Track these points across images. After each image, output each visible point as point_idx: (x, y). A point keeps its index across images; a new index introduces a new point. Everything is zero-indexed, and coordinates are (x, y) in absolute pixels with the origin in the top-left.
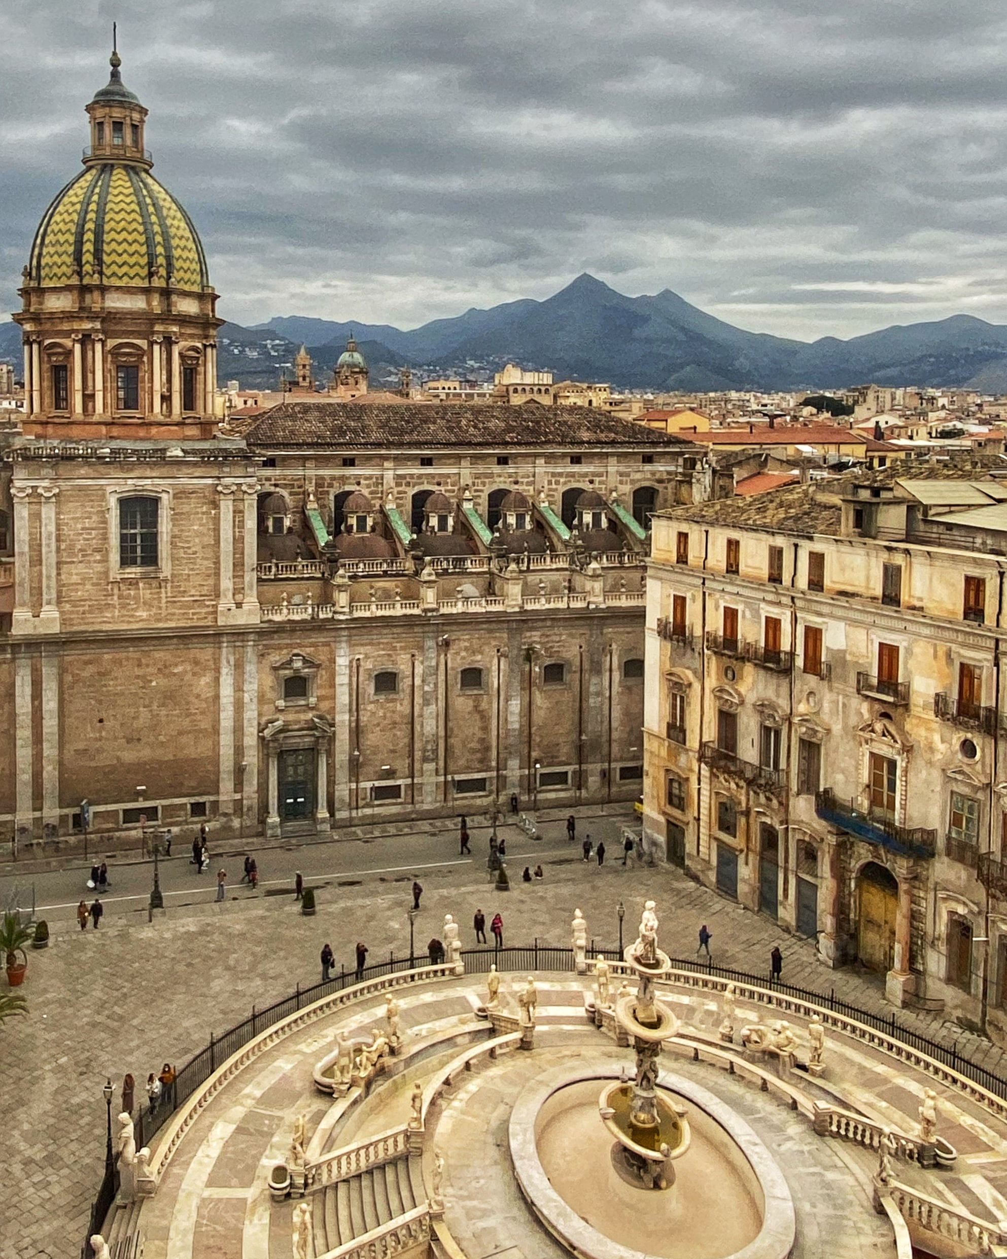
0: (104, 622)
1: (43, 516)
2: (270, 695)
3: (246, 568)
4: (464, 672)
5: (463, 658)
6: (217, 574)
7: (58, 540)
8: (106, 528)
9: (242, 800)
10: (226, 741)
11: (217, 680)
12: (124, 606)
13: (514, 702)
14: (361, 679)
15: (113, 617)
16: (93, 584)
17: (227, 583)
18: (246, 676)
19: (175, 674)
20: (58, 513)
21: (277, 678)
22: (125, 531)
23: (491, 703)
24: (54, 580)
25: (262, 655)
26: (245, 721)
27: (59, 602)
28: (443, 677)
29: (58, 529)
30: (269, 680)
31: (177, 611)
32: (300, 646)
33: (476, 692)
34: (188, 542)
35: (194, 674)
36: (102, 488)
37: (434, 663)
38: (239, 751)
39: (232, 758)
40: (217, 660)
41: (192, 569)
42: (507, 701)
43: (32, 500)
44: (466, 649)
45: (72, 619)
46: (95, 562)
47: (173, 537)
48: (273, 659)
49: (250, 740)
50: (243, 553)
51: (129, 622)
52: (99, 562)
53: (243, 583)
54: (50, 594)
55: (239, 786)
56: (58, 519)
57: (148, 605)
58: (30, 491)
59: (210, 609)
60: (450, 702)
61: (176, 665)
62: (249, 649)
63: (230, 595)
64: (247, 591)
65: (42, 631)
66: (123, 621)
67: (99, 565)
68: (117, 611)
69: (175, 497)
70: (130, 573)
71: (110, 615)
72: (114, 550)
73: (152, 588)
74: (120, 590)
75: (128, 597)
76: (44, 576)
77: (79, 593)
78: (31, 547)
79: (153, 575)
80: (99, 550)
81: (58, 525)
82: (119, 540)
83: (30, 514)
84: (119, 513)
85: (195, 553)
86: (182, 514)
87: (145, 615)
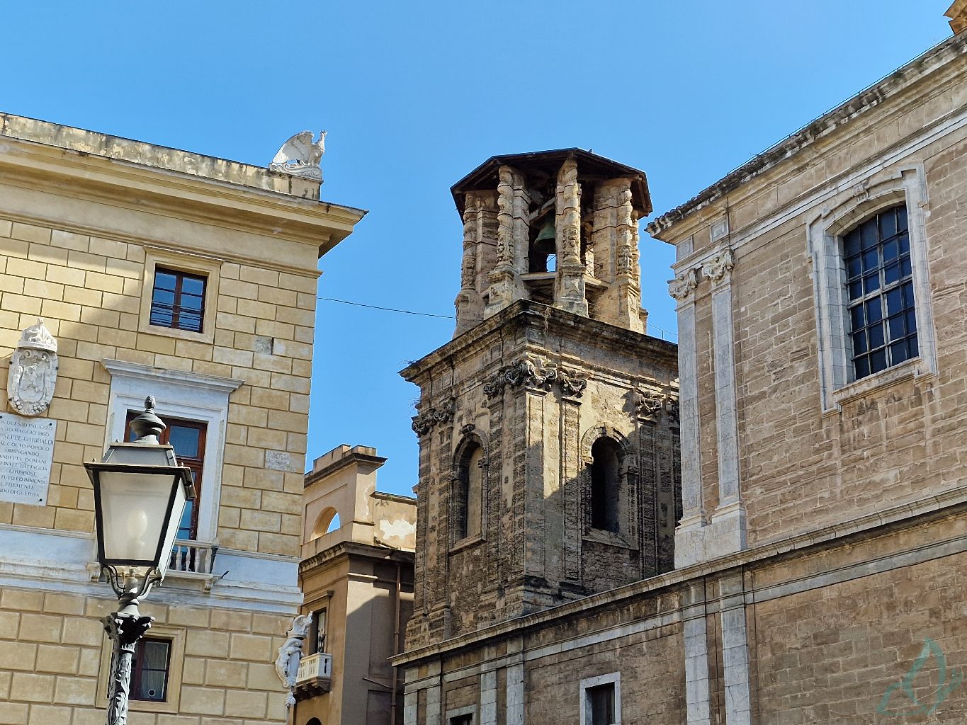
1: (715, 319)
7: (738, 358)
8: (810, 303)
12: (850, 465)
15: (833, 498)
16: (797, 432)
20: (736, 305)
22: (857, 301)
27: (743, 484)
29: (738, 337)
43: (700, 295)
45: (768, 516)
46: (798, 381)
51: (862, 501)
52: (802, 380)
54: (729, 475)
56: (738, 315)
57: (897, 451)
65: (716, 552)
66: (850, 502)
67: (804, 387)
68: (839, 481)
69: (932, 175)
70: (871, 382)
71: (826, 495)
72: (827, 345)
73: (902, 408)
74: (842, 431)
75: (858, 443)
76: (720, 438)
77: (775, 459)
78: (701, 386)
79: (902, 373)
80: (801, 355)
81: (737, 327)
82: (843, 323)
83: (697, 324)
84: (838, 262)
86: (948, 207)
87: (892, 474)
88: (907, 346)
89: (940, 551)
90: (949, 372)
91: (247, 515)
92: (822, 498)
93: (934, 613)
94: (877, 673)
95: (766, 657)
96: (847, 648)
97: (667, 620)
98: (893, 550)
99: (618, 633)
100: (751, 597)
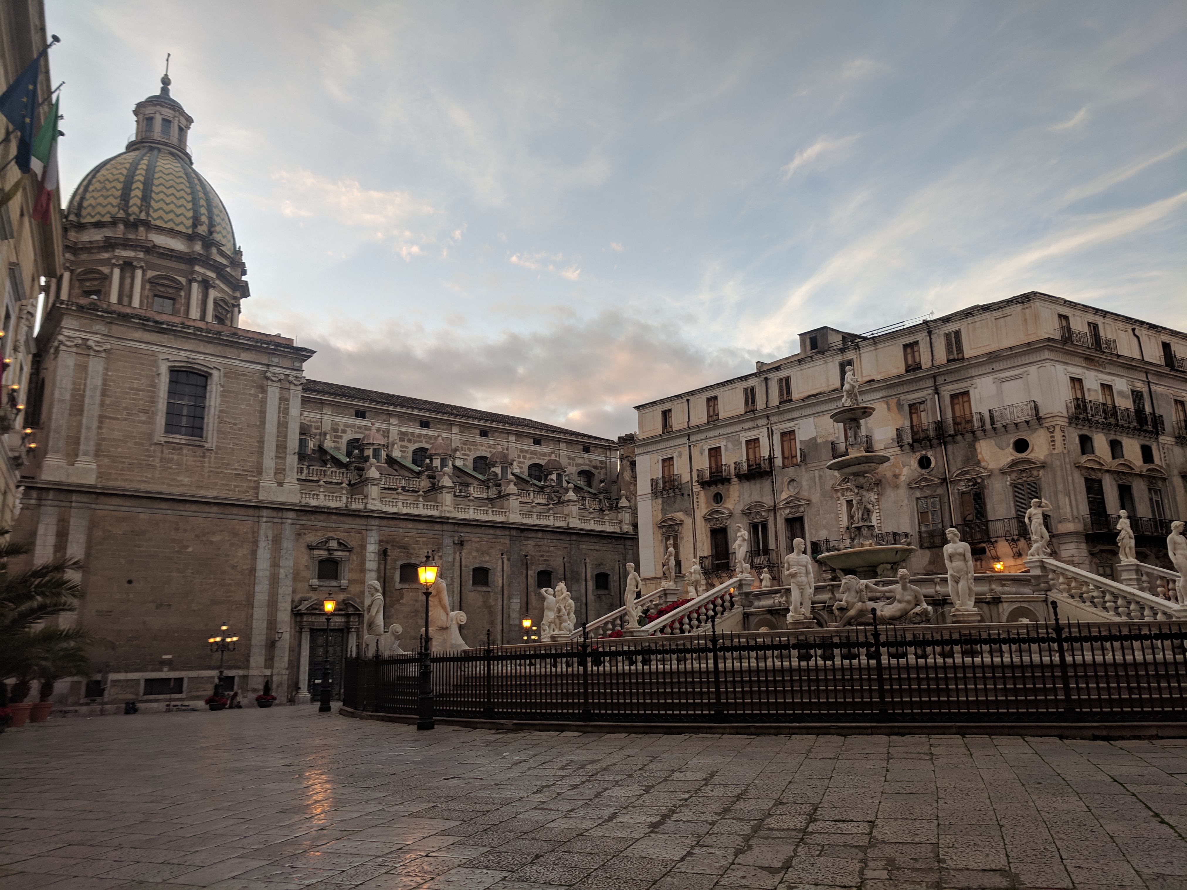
0: (144, 482)
1: (90, 369)
2: (306, 574)
3: (288, 452)
4: (475, 570)
5: (475, 558)
6: (261, 453)
7: (104, 394)
8: (154, 393)
9: (272, 676)
10: (260, 614)
11: (254, 553)
12: (165, 469)
13: (515, 601)
14: (388, 567)
15: (153, 478)
16: (135, 443)
17: (269, 462)
18: (283, 552)
19: (212, 543)
20: (107, 369)
21: (313, 558)
23: (496, 600)
24: (94, 431)
25: (299, 535)
26: (280, 597)
27: (98, 454)
28: (458, 573)
29: (104, 384)
30: (304, 558)
31: (220, 482)
32: (334, 529)
33: (485, 589)
34: (236, 418)
35: (232, 545)
36: (154, 354)
37: (450, 559)
38: (272, 624)
39: (265, 631)
40: (255, 533)
41: (237, 445)
42: (510, 598)
43: (80, 351)
44: (477, 550)
45: (111, 473)
46: (140, 422)
47: (220, 411)
48: (308, 539)
49: (284, 616)
50: (286, 437)
51: (171, 486)
52: (144, 422)
53: (285, 465)
54: (87, 444)
55: (270, 661)
56: (106, 374)
57: (190, 471)
58: (80, 342)
59: (252, 484)
60: (463, 597)
61: (214, 533)
62: (287, 526)
63: (272, 474)
64: (288, 473)
65: (76, 480)
66: (163, 483)
67: (144, 426)
68: (157, 472)
71: (149, 476)
72: (159, 413)
73: (195, 456)
74: (162, 452)
75: (170, 461)
76: (84, 427)
77: (120, 450)
78: (73, 396)
79: (198, 443)
80: (145, 411)
81: (105, 380)
83: (75, 364)
85: (241, 429)
86: (231, 392)
87: (186, 480)
88: (198, 431)
89: (204, 515)
92: (146, 477)
96: (149, 540)
98: (182, 508)
100: (93, 506)
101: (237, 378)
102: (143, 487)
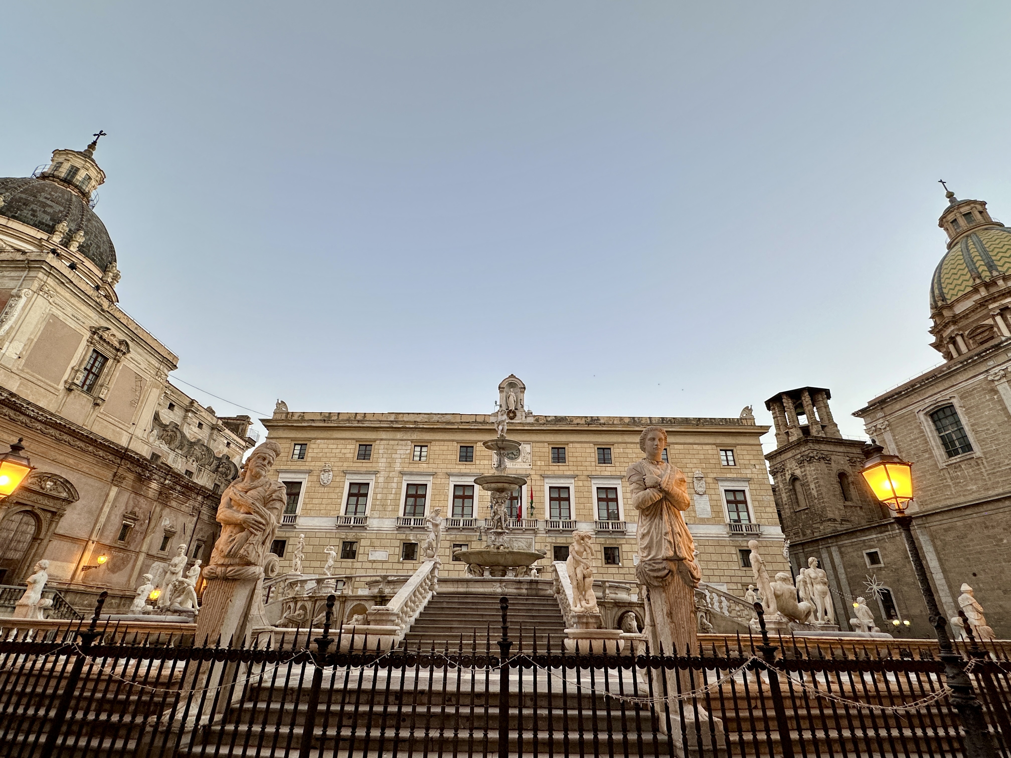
0: (948, 498)
1: (887, 441)
8: (924, 435)
12: (956, 484)
15: (952, 494)
16: (931, 474)
20: (894, 436)
29: (897, 446)
31: (1000, 479)
34: (986, 425)
36: (910, 413)
41: (999, 444)
43: (878, 433)
45: (926, 501)
46: (926, 459)
47: (972, 426)
51: (964, 496)
52: (928, 458)
56: (895, 439)
57: (974, 480)
58: (874, 428)
66: (960, 496)
67: (930, 461)
68: (953, 489)
69: (962, 398)
70: (955, 459)
71: (949, 493)
72: (935, 448)
73: (972, 467)
74: (949, 474)
75: (957, 477)
79: (968, 457)
80: (925, 451)
81: (896, 443)
82: (939, 442)
84: (931, 423)
85: (995, 431)
86: (972, 407)
87: (974, 487)
88: (968, 447)
89: (1001, 510)
90: (988, 456)
91: (762, 514)
92: (947, 495)
93: (1004, 529)
94: (987, 548)
95: (938, 543)
96: (972, 540)
97: (894, 532)
98: (982, 510)
99: (874, 536)
100: (927, 525)
101: (971, 395)
102: (949, 502)
